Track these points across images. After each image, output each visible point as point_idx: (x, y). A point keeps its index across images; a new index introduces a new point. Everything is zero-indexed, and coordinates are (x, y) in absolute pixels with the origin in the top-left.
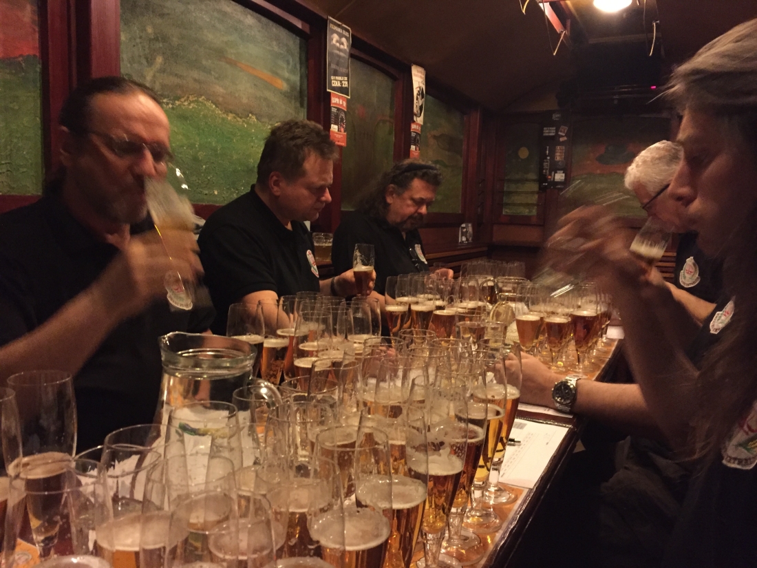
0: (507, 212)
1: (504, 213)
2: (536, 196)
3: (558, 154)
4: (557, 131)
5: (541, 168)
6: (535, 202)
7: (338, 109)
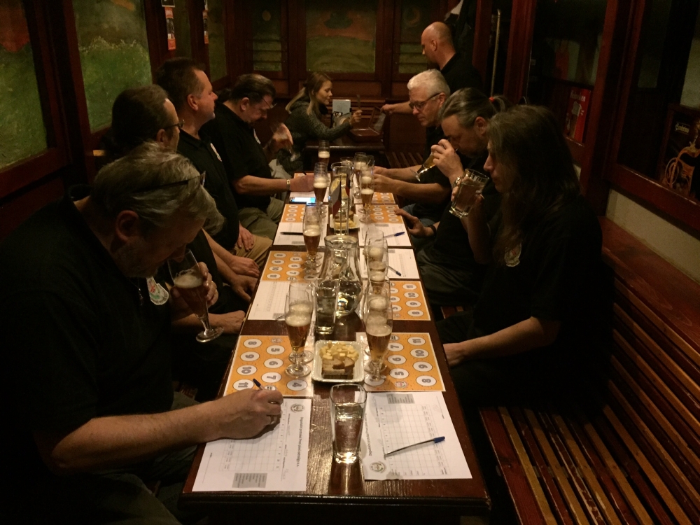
0: (257, 68)
2: (280, 55)
6: (280, 60)
7: (169, 19)
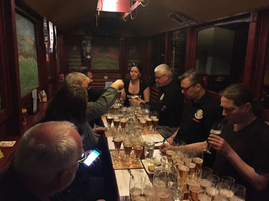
0: (70, 68)
1: (69, 68)
2: (80, 63)
3: (88, 50)
4: (87, 42)
5: (82, 54)
7: (47, 49)
